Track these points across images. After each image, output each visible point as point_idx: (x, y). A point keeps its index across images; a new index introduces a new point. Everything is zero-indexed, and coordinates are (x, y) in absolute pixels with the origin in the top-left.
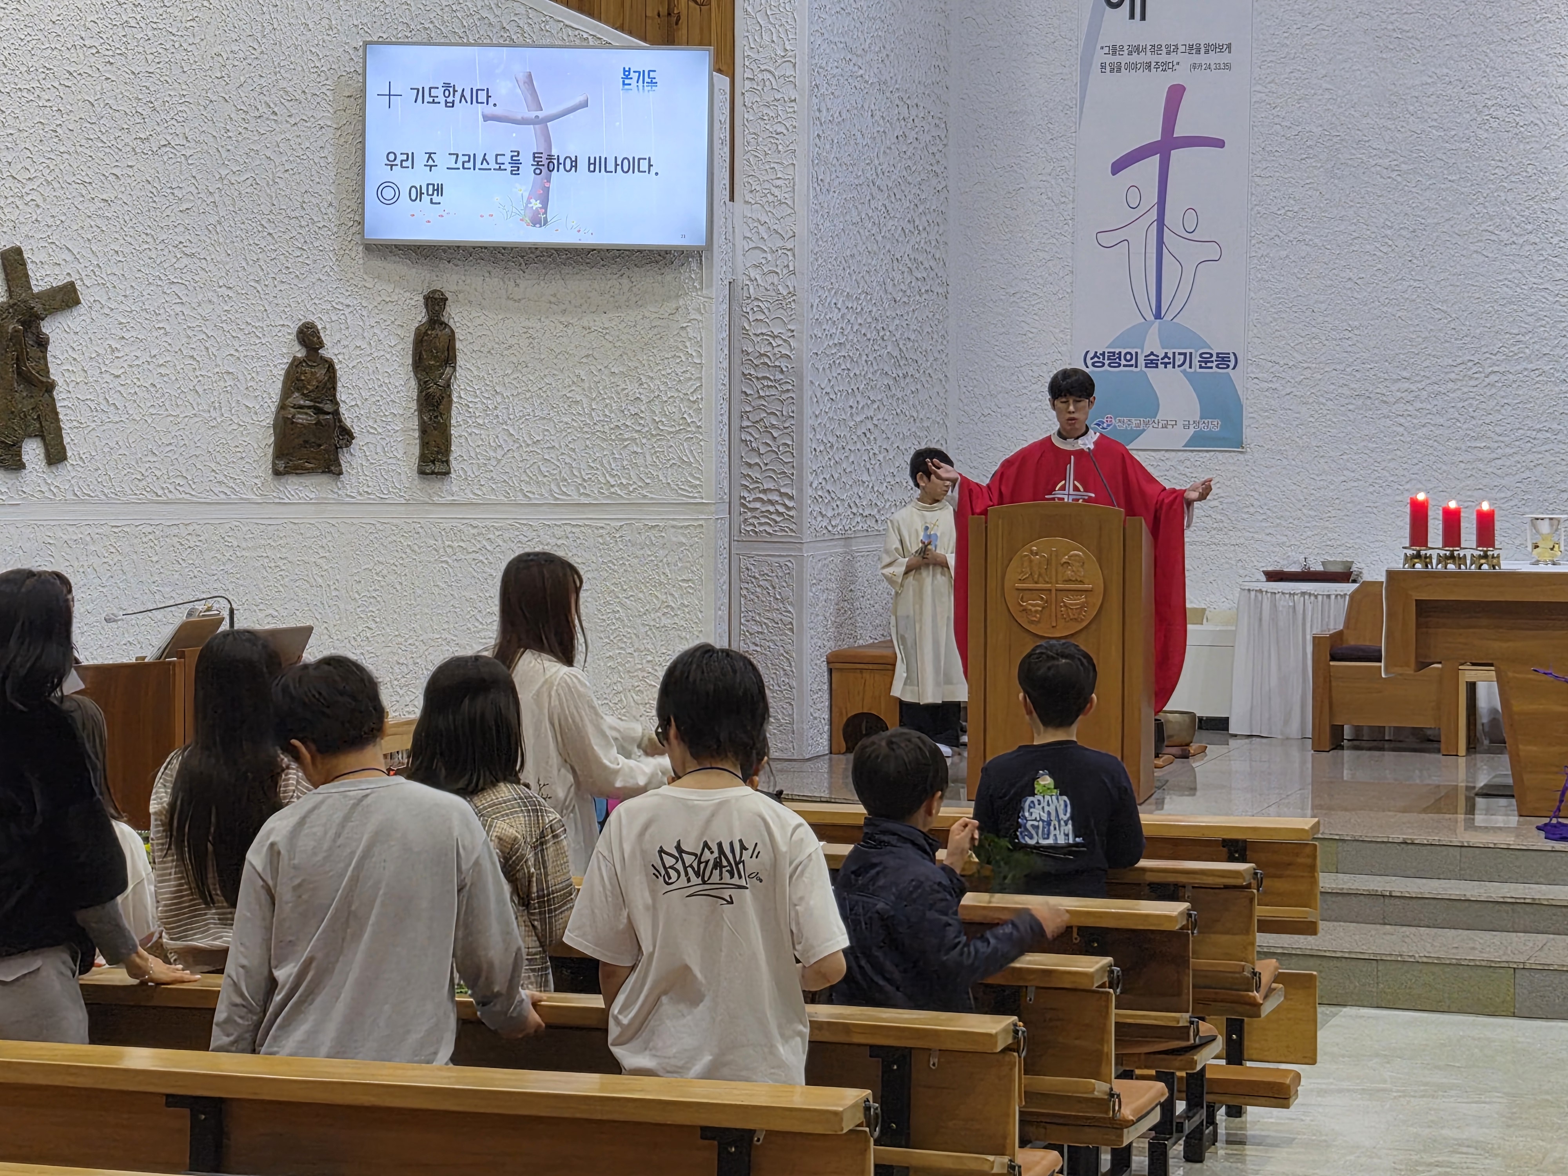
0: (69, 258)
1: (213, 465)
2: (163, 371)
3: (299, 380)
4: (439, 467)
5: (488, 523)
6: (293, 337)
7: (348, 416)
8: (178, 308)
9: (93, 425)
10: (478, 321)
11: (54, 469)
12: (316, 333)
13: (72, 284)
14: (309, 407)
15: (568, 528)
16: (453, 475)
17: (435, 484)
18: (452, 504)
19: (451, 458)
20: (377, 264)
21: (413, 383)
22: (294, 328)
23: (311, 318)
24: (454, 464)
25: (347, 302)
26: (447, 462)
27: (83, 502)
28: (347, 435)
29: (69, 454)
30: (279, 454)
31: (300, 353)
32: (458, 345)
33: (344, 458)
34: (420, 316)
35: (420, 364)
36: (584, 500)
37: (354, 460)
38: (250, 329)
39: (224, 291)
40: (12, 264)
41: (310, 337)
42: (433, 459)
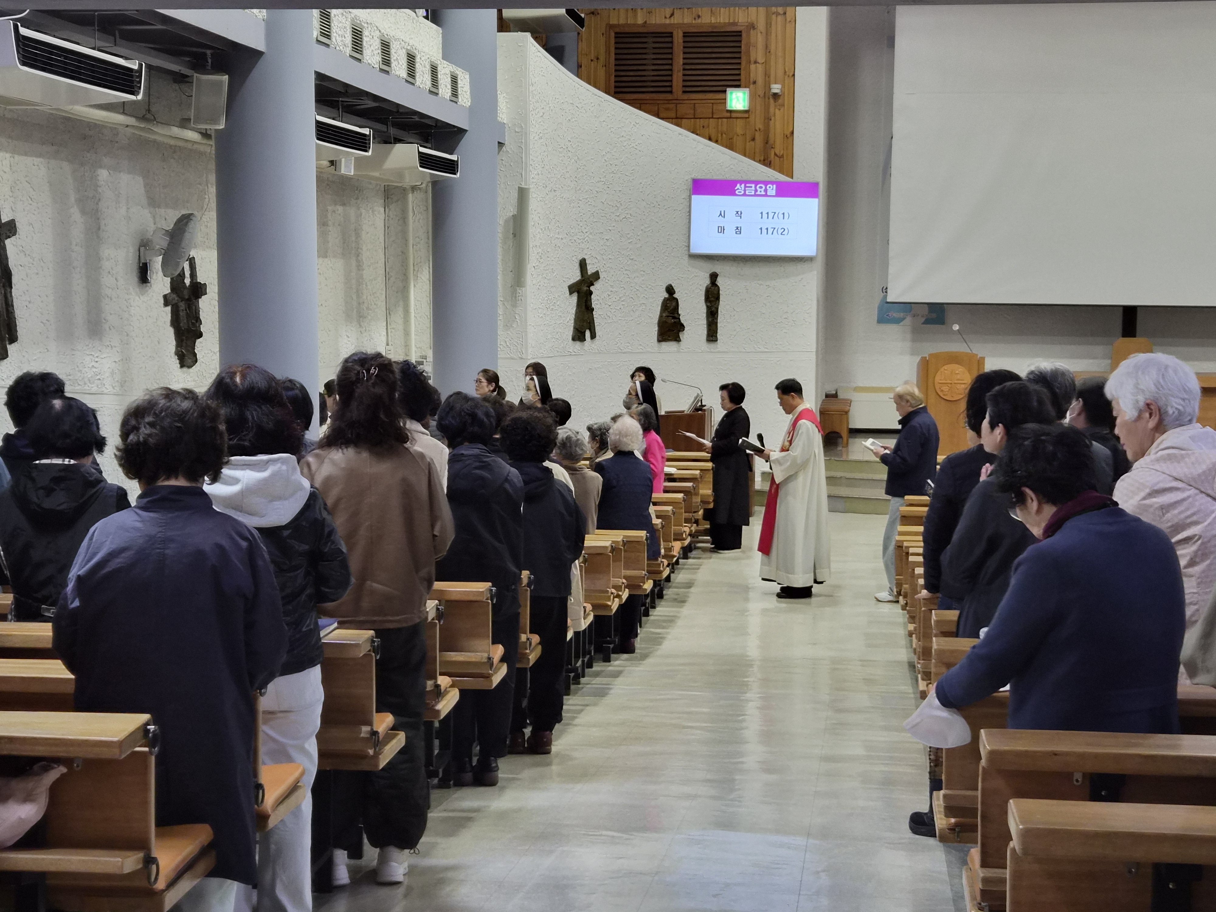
0: (597, 261)
1: (638, 339)
2: (623, 303)
3: (666, 306)
4: (714, 338)
5: (730, 359)
6: (664, 289)
7: (683, 320)
8: (628, 280)
9: (603, 324)
10: (728, 283)
11: (593, 340)
12: (672, 288)
13: (598, 271)
14: (671, 316)
16: (718, 341)
17: (712, 345)
18: (718, 352)
19: (717, 335)
20: (693, 262)
21: (705, 307)
22: (664, 287)
23: (670, 283)
24: (718, 337)
25: (683, 276)
27: (600, 353)
28: (682, 327)
29: (597, 335)
30: (660, 334)
31: (667, 296)
32: (721, 292)
33: (681, 335)
34: (707, 282)
35: (707, 299)
37: (684, 336)
38: (650, 287)
39: (642, 273)
40: (583, 264)
41: (670, 290)
42: (712, 335)
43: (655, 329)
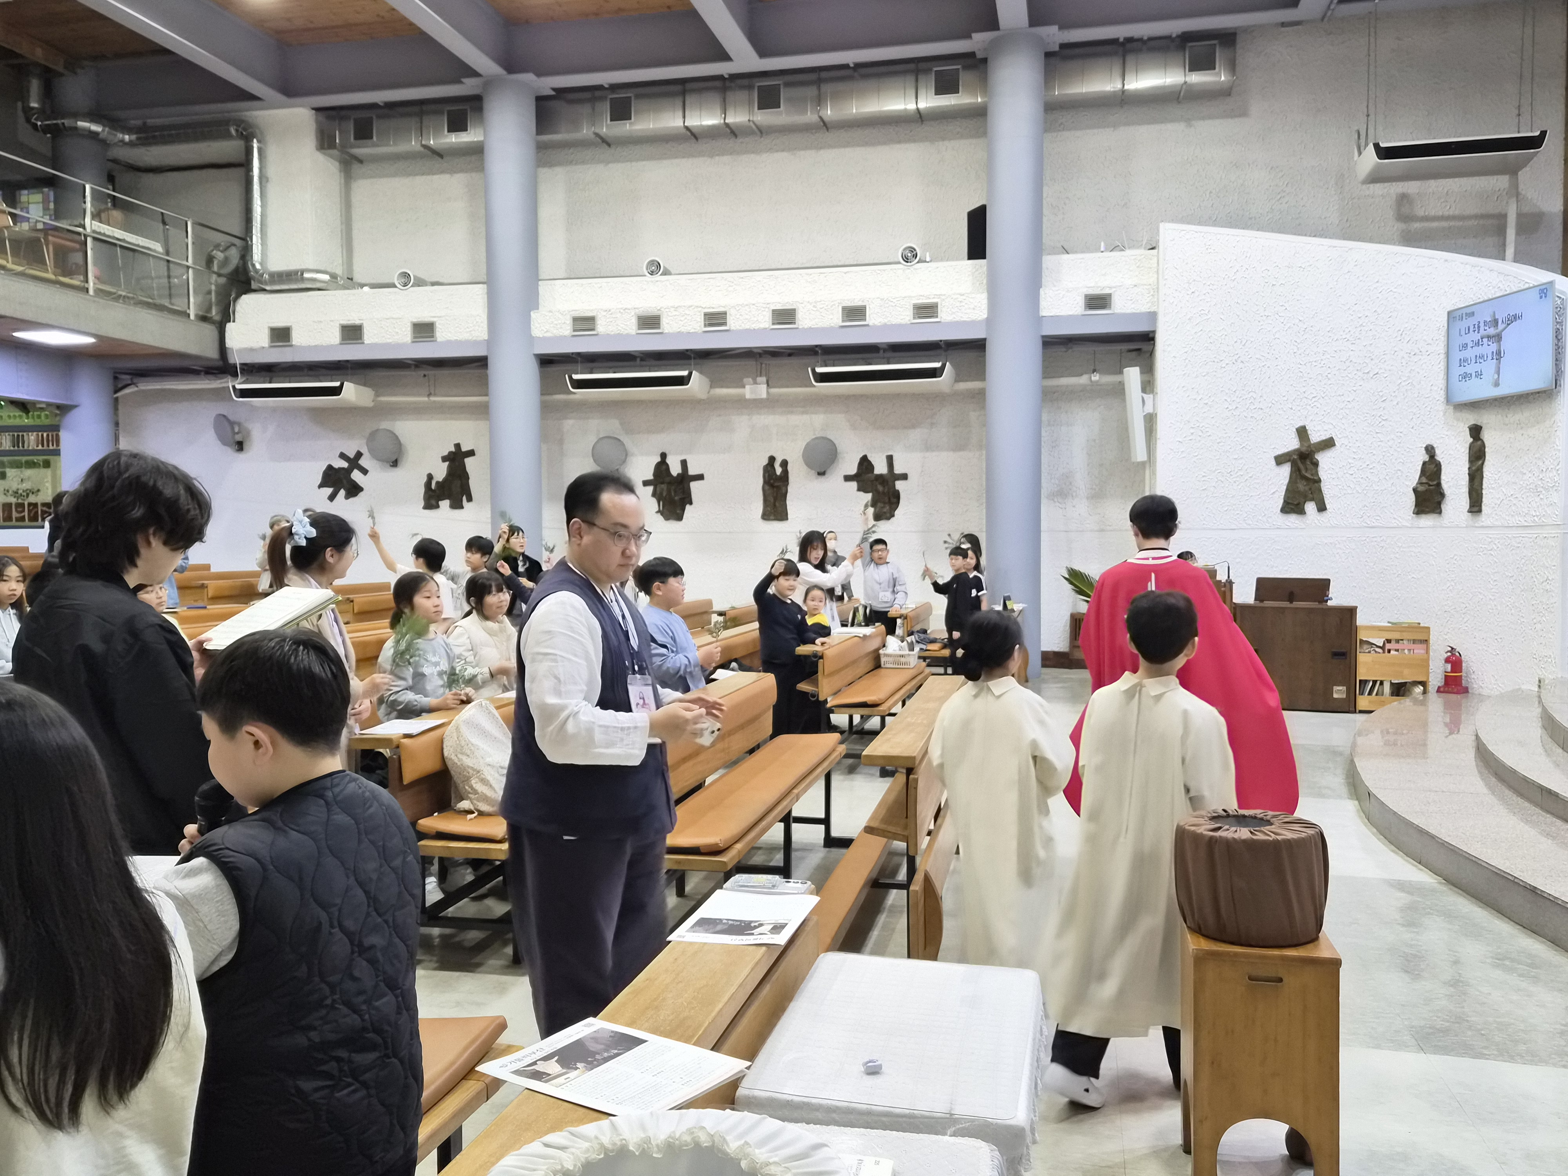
0: (1331, 427)
1: (1392, 511)
2: (1372, 471)
3: (1425, 470)
4: (1476, 509)
5: (1495, 536)
6: (1426, 450)
7: (1445, 485)
8: (1379, 443)
9: (1340, 495)
10: (1494, 436)
11: (1321, 513)
12: (1433, 448)
13: (1332, 438)
14: (1425, 483)
15: (1521, 538)
16: (1483, 513)
18: (1482, 527)
19: (1483, 505)
20: (1456, 412)
21: (1467, 470)
22: (1427, 446)
24: (1483, 507)
25: (1446, 433)
26: (1481, 506)
27: (1334, 527)
28: (1442, 495)
29: (1328, 507)
30: (1418, 504)
31: (1428, 457)
32: (1487, 450)
33: (1443, 506)
34: (1469, 435)
35: (1471, 459)
36: (1526, 524)
37: (1447, 506)
38: (1408, 450)
39: (1399, 434)
40: (1302, 432)
41: (1430, 450)
42: (1476, 504)
43: (1411, 499)
